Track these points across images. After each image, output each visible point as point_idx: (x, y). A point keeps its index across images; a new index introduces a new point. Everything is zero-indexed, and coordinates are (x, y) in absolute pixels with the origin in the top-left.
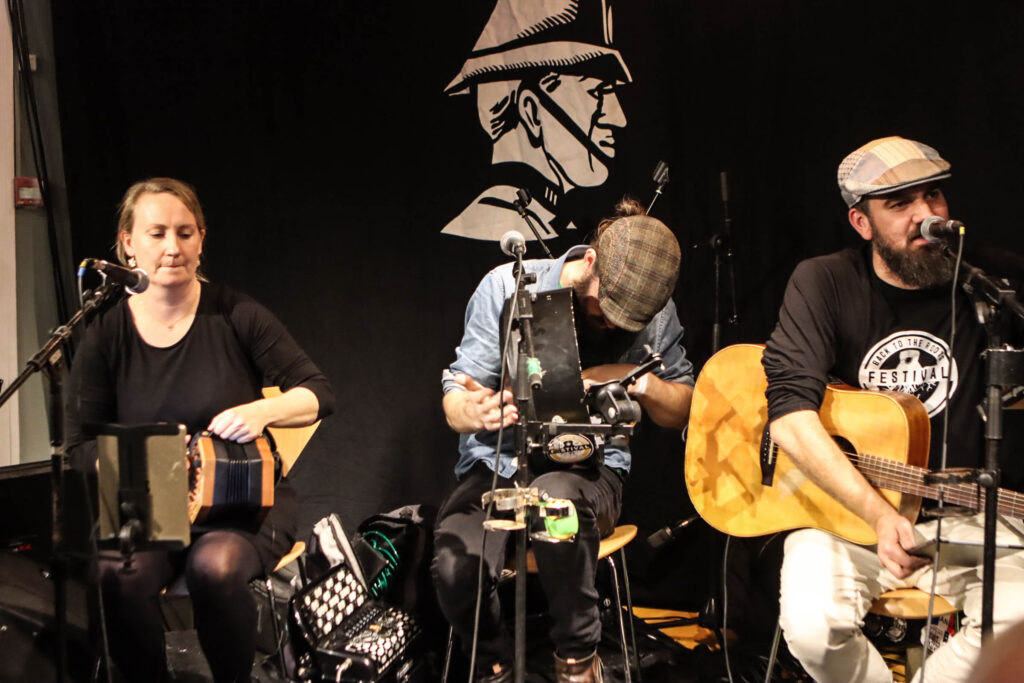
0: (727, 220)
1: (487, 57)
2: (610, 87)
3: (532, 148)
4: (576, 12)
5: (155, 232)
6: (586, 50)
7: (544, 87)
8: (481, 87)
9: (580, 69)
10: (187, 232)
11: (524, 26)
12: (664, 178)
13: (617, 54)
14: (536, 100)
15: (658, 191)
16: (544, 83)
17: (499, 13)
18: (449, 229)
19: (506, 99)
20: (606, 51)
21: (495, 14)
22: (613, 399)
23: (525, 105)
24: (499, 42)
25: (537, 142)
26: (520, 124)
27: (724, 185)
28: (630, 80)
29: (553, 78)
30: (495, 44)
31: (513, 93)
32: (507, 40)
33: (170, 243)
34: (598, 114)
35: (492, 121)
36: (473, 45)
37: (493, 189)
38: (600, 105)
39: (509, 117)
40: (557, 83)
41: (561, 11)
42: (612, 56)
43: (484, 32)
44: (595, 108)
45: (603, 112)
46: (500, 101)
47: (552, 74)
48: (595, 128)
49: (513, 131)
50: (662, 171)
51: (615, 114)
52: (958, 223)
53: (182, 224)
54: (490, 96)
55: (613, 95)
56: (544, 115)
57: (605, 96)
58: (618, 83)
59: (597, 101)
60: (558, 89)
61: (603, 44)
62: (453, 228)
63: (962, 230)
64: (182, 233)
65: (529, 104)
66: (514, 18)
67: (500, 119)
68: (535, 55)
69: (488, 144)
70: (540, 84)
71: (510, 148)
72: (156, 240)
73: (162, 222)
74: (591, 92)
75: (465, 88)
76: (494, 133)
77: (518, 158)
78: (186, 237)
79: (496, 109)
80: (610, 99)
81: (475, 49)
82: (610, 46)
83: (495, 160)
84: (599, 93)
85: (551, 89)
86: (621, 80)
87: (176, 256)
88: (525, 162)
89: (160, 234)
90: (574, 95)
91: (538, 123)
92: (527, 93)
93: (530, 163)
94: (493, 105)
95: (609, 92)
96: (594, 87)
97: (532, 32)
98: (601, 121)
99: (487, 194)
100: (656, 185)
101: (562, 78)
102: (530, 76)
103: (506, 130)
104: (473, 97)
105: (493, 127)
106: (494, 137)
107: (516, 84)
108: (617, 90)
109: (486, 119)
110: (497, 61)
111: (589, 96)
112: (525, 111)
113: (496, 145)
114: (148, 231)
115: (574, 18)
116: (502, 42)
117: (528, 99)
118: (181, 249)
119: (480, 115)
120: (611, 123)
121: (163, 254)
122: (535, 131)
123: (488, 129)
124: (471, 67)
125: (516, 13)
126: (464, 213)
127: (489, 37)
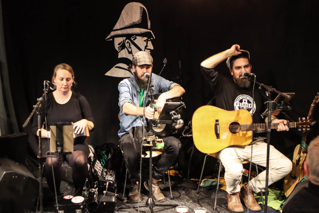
0: (181, 72)
1: (117, 31)
2: (150, 40)
3: (129, 54)
4: (141, 21)
5: (61, 79)
6: (143, 30)
7: (132, 39)
8: (115, 39)
9: (142, 35)
10: (69, 79)
11: (127, 24)
12: (166, 62)
13: (151, 31)
14: (130, 42)
15: (165, 65)
16: (132, 38)
17: (120, 20)
18: (107, 74)
19: (122, 42)
20: (149, 31)
21: (119, 20)
22: (173, 115)
23: (127, 43)
24: (120, 27)
25: (130, 53)
26: (126, 48)
27: (180, 64)
28: (155, 38)
29: (135, 37)
30: (119, 28)
31: (124, 40)
32: (122, 27)
33: (64, 82)
34: (146, 46)
35: (118, 47)
36: (113, 28)
37: (118, 64)
38: (147, 44)
39: (123, 46)
40: (136, 38)
41: (137, 21)
42: (150, 32)
43: (116, 25)
44: (146, 45)
45: (148, 46)
46: (120, 42)
47: (134, 36)
48: (146, 50)
49: (124, 50)
50: (165, 60)
51: (151, 46)
52: (254, 74)
53: (67, 78)
54: (118, 41)
55: (150, 42)
56: (132, 46)
57: (148, 42)
58: (151, 39)
59: (146, 43)
60: (136, 40)
61: (148, 29)
62: (108, 74)
63: (255, 76)
64: (68, 80)
65: (128, 43)
66: (124, 22)
67: (120, 47)
68: (130, 31)
69: (117, 53)
70: (131, 38)
71: (123, 54)
72: (61, 81)
73: (63, 77)
74: (145, 41)
75: (111, 39)
76: (119, 50)
77: (125, 57)
78: (69, 80)
79: (119, 44)
80: (150, 43)
81: (113, 29)
82: (150, 30)
83: (119, 57)
84: (147, 41)
85: (134, 40)
86: (152, 38)
87: (66, 86)
88: (127, 57)
89: (62, 79)
90: (140, 41)
91: (130, 48)
92: (127, 40)
93: (128, 58)
94: (118, 43)
95: (149, 41)
96: (146, 39)
97: (129, 25)
98: (147, 48)
99: (117, 65)
100: (164, 64)
101: (137, 37)
102: (128, 36)
103: (122, 49)
104: (113, 41)
105: (118, 49)
106: (119, 51)
107: (125, 38)
108: (151, 40)
109: (117, 47)
110: (119, 32)
111: (144, 41)
112: (127, 45)
113: (119, 53)
114: (59, 79)
115: (140, 22)
116: (121, 28)
117: (128, 42)
118: (67, 84)
119: (115, 46)
120: (150, 48)
121: (62, 85)
122: (130, 50)
123: (117, 49)
124: (113, 34)
125: (125, 21)
126: (110, 70)
127: (117, 26)
